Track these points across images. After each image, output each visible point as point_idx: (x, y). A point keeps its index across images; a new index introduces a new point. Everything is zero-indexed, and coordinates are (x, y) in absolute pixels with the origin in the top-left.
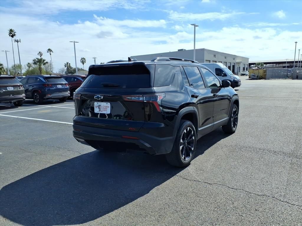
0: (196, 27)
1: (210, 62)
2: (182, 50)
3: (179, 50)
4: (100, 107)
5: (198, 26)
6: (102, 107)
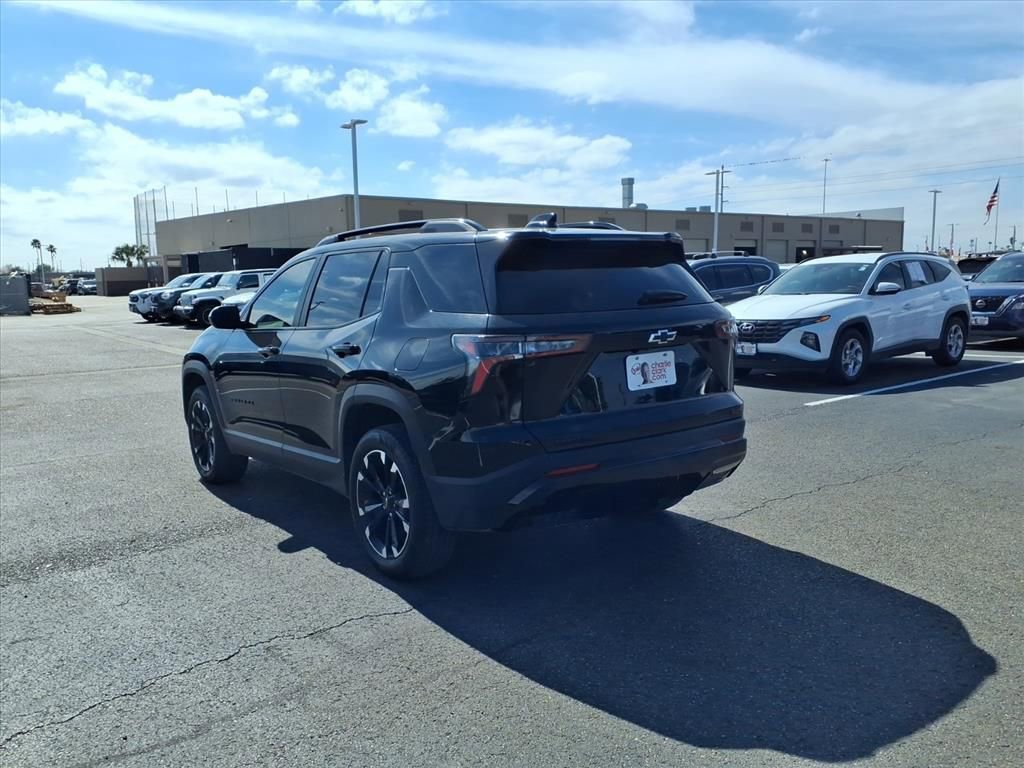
4: (646, 369)
6: (651, 369)
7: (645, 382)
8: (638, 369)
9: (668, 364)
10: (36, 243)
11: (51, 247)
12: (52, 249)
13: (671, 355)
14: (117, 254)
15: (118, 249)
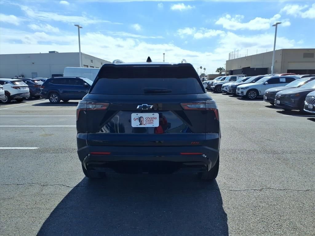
0: (80, 29)
1: (88, 67)
2: (54, 52)
3: (50, 52)
4: (142, 119)
5: (81, 28)
6: (145, 120)
7: (141, 124)
8: (137, 119)
9: (156, 118)
10: (201, 68)
11: (205, 68)
12: (205, 69)
13: (157, 115)
14: (217, 70)
15: (218, 69)
